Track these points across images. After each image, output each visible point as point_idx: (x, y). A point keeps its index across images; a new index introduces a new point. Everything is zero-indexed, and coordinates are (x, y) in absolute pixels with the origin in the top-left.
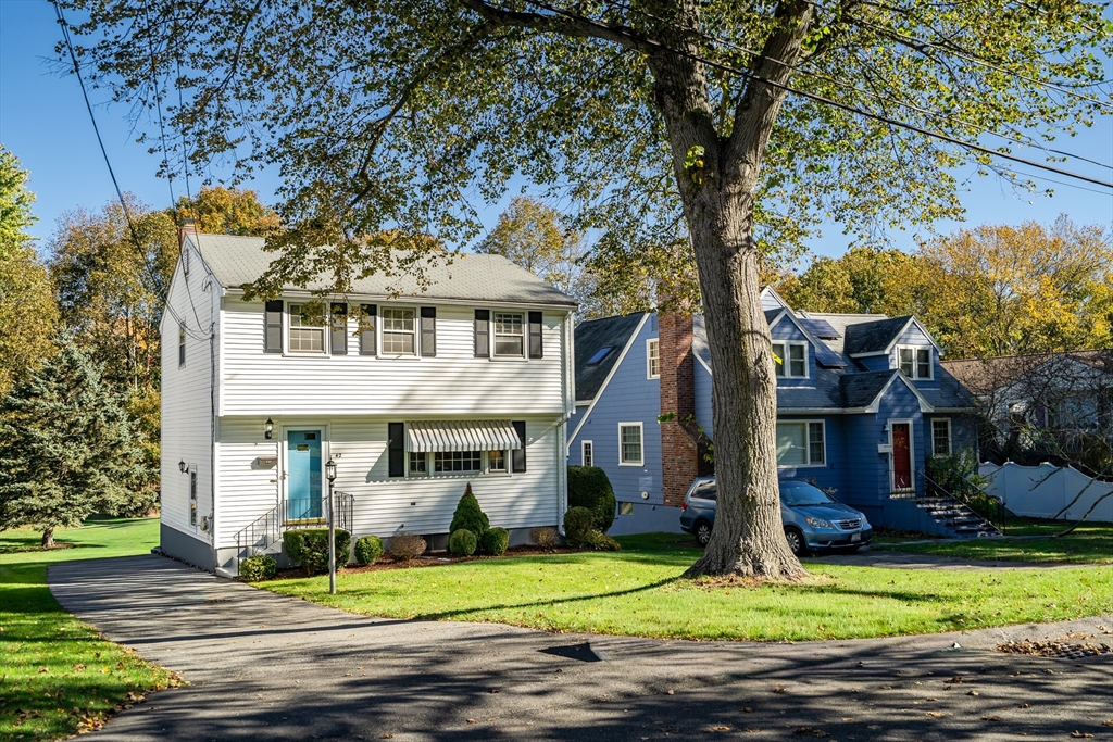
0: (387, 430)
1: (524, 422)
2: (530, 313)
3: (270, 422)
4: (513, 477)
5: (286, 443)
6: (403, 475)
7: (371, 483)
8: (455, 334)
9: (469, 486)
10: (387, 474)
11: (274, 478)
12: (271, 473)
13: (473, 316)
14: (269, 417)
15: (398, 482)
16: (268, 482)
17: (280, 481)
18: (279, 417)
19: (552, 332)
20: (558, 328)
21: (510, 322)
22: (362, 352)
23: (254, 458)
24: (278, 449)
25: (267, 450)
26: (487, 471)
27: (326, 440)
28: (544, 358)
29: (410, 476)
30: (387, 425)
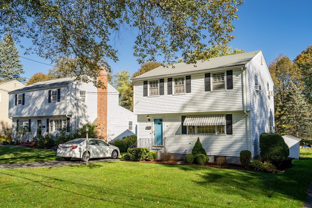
0: (181, 118)
1: (231, 115)
2: (227, 71)
3: (148, 116)
4: (227, 136)
5: (153, 122)
6: (186, 133)
7: (177, 135)
8: (198, 84)
9: (198, 138)
10: (181, 133)
11: (151, 132)
12: (150, 131)
13: (204, 76)
14: (148, 114)
15: (185, 136)
16: (149, 134)
17: (152, 133)
18: (150, 115)
19: (237, 78)
20: (240, 75)
21: (220, 76)
22: (169, 94)
23: (146, 126)
24: (151, 124)
25: (149, 124)
26: (216, 133)
27: (164, 121)
28: (234, 89)
29: (189, 134)
30: (181, 117)
